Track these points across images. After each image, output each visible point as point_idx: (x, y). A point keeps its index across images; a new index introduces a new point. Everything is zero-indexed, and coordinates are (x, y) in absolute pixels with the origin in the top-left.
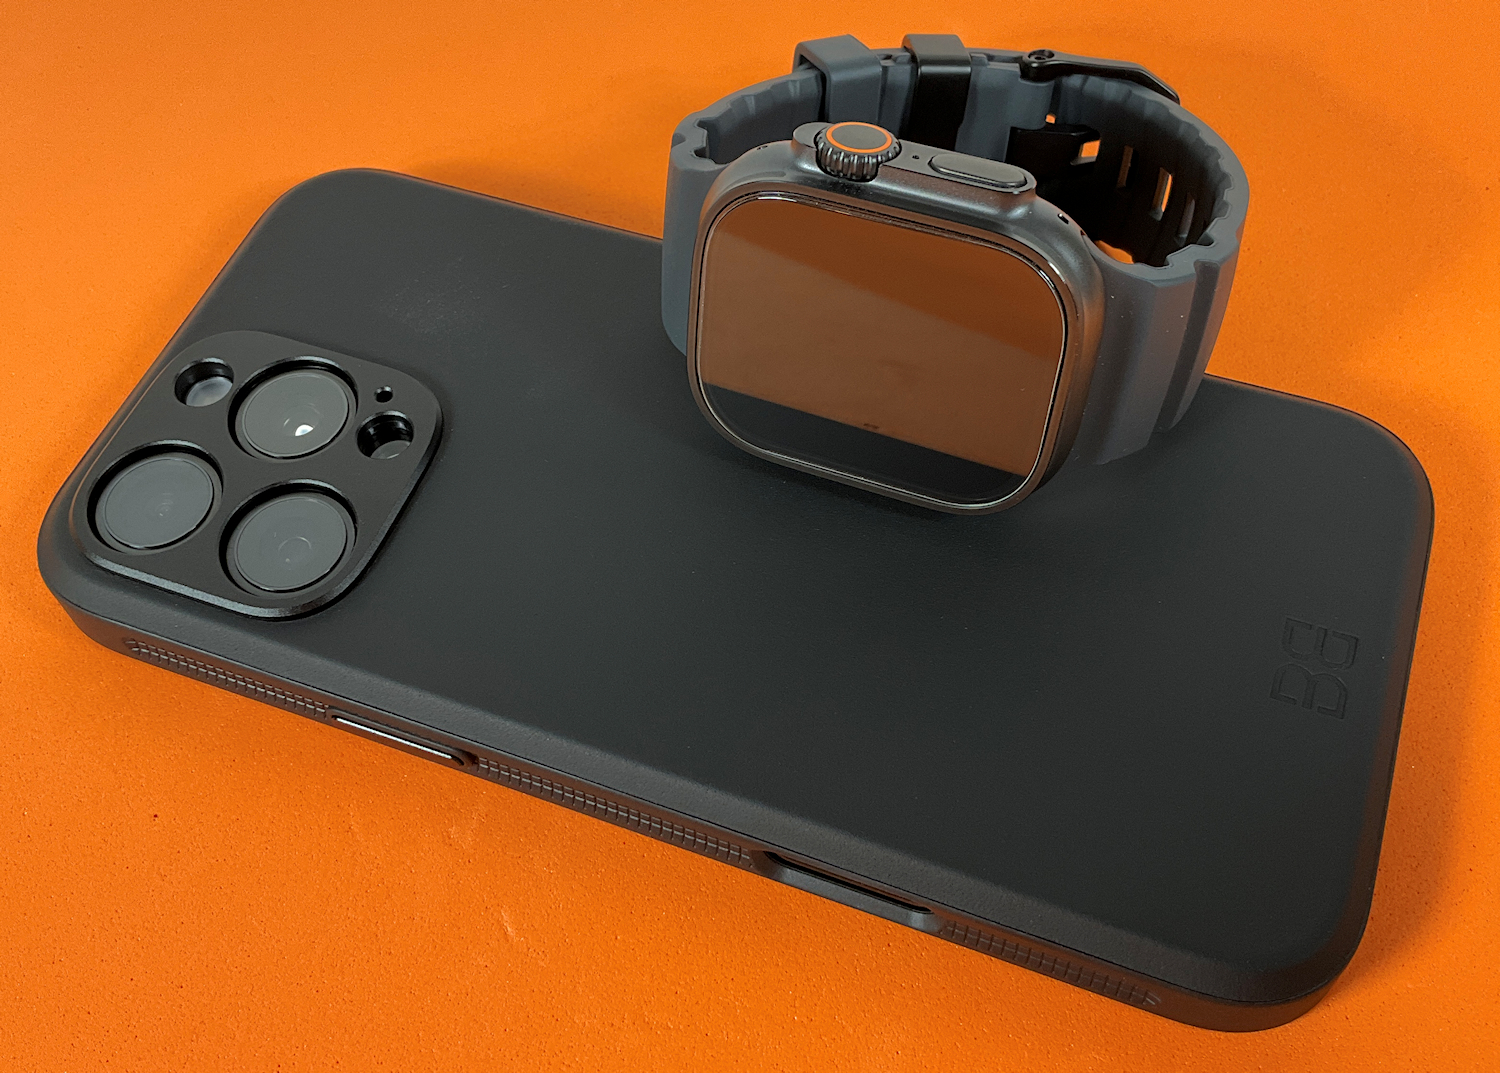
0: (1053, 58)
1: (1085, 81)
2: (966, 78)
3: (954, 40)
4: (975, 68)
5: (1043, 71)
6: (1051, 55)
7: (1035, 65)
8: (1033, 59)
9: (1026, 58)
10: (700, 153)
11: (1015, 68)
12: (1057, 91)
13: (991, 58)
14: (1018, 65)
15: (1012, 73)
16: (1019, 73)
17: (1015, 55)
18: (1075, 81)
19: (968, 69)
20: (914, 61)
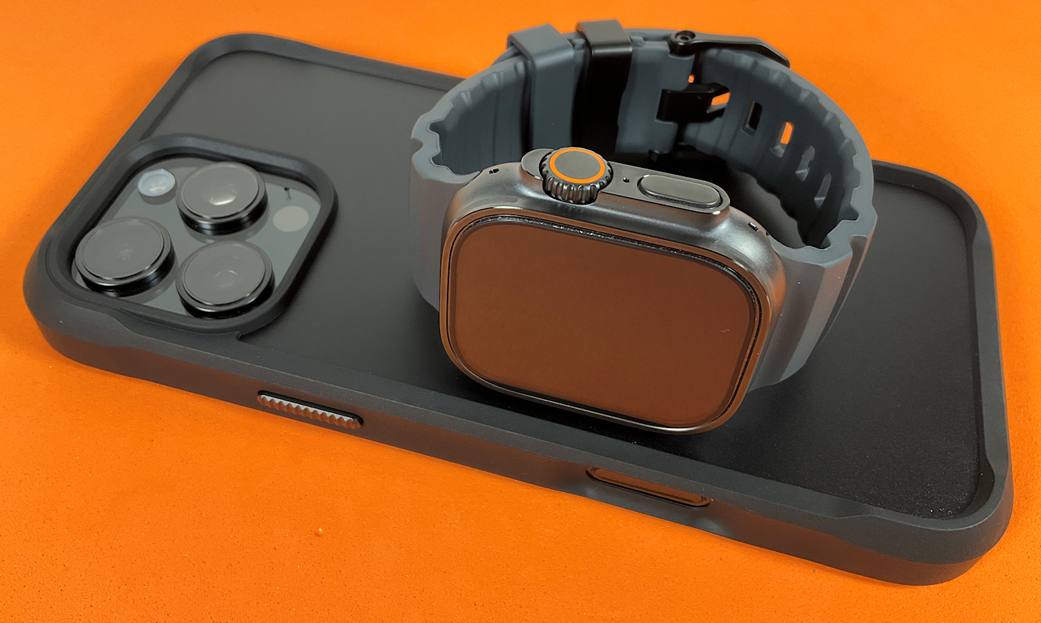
0: (696, 38)
1: (721, 54)
2: (627, 58)
3: (614, 24)
4: (634, 47)
5: (686, 47)
6: (693, 35)
7: (681, 44)
9: (673, 38)
10: (437, 160)
11: (664, 46)
12: (698, 62)
13: (646, 38)
14: (666, 43)
15: (664, 53)
16: (669, 50)
17: (663, 34)
19: (630, 49)
20: (588, 45)
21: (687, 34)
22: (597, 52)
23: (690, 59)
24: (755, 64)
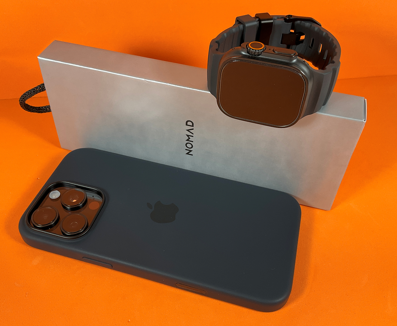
0: (292, 17)
1: (301, 22)
2: (272, 23)
3: (267, 14)
4: (274, 21)
5: (290, 20)
7: (287, 19)
9: (285, 17)
10: (217, 50)
12: (293, 25)
13: (278, 18)
14: (283, 19)
15: (283, 22)
19: (272, 21)
20: (260, 20)
21: (289, 16)
22: (263, 22)
23: (290, 24)
24: (311, 26)
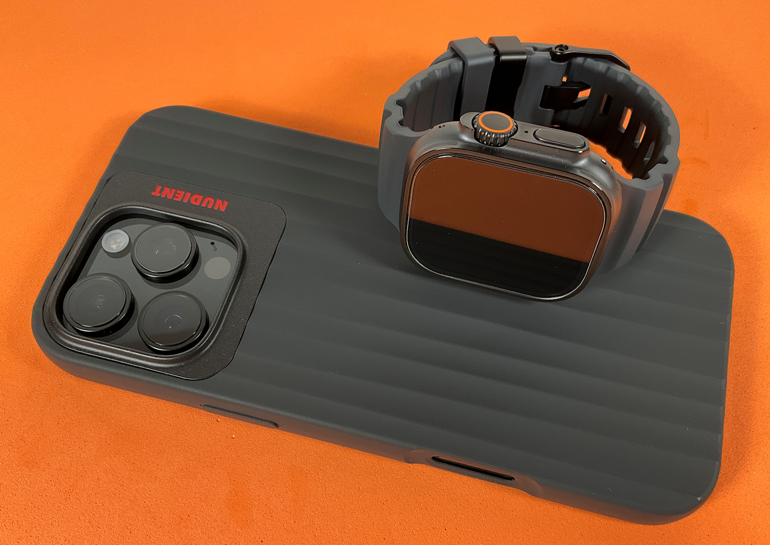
0: (568, 50)
1: (585, 61)
2: (524, 62)
3: (515, 39)
5: (562, 56)
6: (567, 48)
7: (558, 54)
8: (557, 50)
9: (554, 49)
10: (401, 123)
11: (547, 55)
12: (569, 65)
13: (535, 49)
14: (549, 53)
15: (547, 60)
16: (551, 58)
17: (548, 47)
18: (580, 60)
19: (525, 57)
21: (563, 47)
22: (503, 58)
23: (564, 64)
